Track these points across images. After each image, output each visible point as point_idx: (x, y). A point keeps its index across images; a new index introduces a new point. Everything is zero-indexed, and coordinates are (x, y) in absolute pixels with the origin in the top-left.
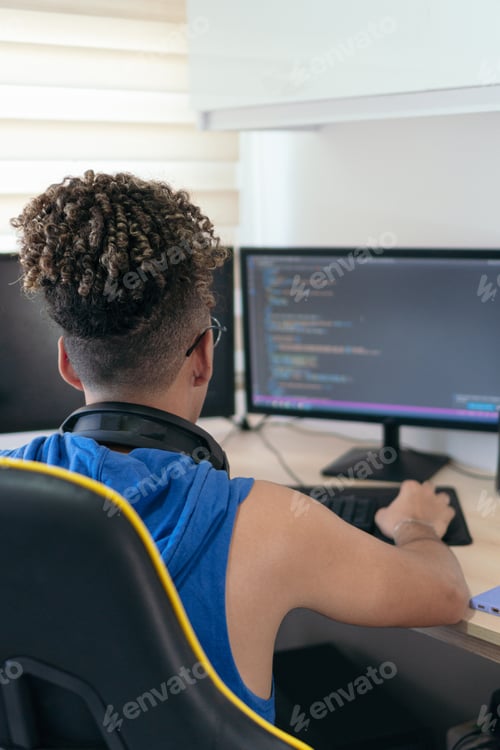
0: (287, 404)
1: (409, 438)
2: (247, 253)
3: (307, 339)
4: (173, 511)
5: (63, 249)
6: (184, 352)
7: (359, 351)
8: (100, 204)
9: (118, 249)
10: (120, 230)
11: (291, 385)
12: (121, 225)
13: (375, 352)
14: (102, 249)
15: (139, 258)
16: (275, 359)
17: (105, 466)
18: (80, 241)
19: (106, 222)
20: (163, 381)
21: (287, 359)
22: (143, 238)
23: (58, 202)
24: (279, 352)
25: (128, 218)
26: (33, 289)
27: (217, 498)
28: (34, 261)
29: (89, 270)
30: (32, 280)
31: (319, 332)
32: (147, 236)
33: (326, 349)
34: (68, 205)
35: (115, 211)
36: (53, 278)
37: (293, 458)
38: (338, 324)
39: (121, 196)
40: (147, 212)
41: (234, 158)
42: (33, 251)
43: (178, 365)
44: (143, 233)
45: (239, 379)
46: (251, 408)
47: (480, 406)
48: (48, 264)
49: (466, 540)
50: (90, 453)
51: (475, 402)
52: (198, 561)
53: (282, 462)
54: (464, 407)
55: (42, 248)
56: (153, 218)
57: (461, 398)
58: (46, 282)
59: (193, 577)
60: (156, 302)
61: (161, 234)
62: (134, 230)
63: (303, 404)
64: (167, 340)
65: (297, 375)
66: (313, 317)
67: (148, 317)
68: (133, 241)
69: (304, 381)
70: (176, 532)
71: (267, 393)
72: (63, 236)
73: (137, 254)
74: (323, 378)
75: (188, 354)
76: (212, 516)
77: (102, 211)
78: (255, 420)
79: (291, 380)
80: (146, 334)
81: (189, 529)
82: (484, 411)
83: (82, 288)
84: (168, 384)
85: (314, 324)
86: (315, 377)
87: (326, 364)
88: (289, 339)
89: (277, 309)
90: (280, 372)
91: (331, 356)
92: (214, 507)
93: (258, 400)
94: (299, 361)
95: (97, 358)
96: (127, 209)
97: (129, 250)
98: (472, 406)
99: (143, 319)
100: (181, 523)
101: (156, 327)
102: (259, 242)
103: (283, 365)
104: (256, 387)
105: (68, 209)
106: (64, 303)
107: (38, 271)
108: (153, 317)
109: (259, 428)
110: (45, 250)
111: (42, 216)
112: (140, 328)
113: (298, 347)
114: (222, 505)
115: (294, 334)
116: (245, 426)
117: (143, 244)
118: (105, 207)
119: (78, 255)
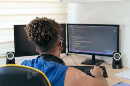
0: (75, 51)
1: (97, 57)
2: (68, 25)
3: (79, 40)
4: (55, 71)
5: (35, 33)
6: (57, 46)
7: (88, 42)
8: (40, 25)
9: (44, 33)
10: (44, 29)
11: (76, 48)
12: (44, 28)
13: (91, 42)
14: (41, 33)
15: (48, 33)
16: (73, 43)
17: (44, 63)
18: (37, 32)
19: (41, 28)
20: (55, 51)
21: (75, 43)
22: (48, 30)
23: (33, 25)
24: (74, 42)
25: (45, 27)
26: (30, 40)
27: (63, 69)
28: (30, 35)
29: (39, 36)
30: (30, 38)
31: (81, 39)
32: (49, 30)
33: (82, 42)
34: (34, 25)
35: (42, 26)
36: (34, 38)
37: (76, 61)
38: (84, 37)
39: (43, 23)
40: (48, 25)
41: (66, 8)
42: (30, 34)
43: (57, 49)
44: (48, 29)
45: (67, 46)
46: (69, 52)
47: (109, 52)
48: (32, 36)
49: (107, 76)
50: (42, 61)
51: (109, 51)
52: (59, 80)
53: (74, 61)
54: (106, 52)
55: (31, 33)
56: (49, 26)
57: (106, 51)
58: (32, 39)
59: (58, 82)
60: (52, 39)
61: (51, 29)
62: (46, 29)
63: (78, 51)
64: (54, 45)
65: (77, 46)
66: (80, 36)
67: (51, 42)
68: (46, 31)
69: (78, 47)
70: (56, 74)
71: (71, 49)
72: (34, 31)
73: (47, 33)
74: (82, 47)
75: (58, 46)
76: (62, 72)
77: (40, 26)
78: (69, 54)
79: (76, 47)
80: (51, 45)
81: (58, 74)
82: (110, 53)
83: (39, 40)
84: (55, 52)
85: (80, 37)
86: (80, 47)
87: (82, 44)
88: (76, 40)
89: (73, 35)
90: (74, 46)
91: (83, 43)
92: (62, 70)
93: (70, 50)
94: (77, 44)
95: (43, 49)
96: (45, 25)
97: (46, 32)
98: (108, 52)
99: (50, 42)
100: (57, 73)
101: (52, 43)
102: (70, 23)
103: (74, 44)
104: (70, 48)
105: (35, 26)
106: (36, 42)
107: (31, 37)
108: (52, 42)
109: (70, 55)
110: (32, 34)
111: (30, 28)
112: (49, 44)
113: (77, 41)
114: (64, 70)
115: (76, 39)
116: (68, 55)
117: (48, 31)
118: (41, 25)
119: (37, 34)
